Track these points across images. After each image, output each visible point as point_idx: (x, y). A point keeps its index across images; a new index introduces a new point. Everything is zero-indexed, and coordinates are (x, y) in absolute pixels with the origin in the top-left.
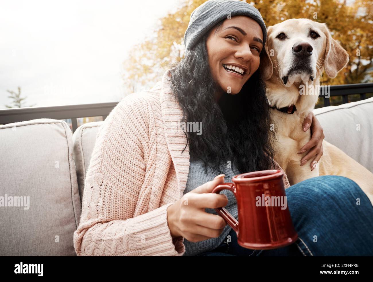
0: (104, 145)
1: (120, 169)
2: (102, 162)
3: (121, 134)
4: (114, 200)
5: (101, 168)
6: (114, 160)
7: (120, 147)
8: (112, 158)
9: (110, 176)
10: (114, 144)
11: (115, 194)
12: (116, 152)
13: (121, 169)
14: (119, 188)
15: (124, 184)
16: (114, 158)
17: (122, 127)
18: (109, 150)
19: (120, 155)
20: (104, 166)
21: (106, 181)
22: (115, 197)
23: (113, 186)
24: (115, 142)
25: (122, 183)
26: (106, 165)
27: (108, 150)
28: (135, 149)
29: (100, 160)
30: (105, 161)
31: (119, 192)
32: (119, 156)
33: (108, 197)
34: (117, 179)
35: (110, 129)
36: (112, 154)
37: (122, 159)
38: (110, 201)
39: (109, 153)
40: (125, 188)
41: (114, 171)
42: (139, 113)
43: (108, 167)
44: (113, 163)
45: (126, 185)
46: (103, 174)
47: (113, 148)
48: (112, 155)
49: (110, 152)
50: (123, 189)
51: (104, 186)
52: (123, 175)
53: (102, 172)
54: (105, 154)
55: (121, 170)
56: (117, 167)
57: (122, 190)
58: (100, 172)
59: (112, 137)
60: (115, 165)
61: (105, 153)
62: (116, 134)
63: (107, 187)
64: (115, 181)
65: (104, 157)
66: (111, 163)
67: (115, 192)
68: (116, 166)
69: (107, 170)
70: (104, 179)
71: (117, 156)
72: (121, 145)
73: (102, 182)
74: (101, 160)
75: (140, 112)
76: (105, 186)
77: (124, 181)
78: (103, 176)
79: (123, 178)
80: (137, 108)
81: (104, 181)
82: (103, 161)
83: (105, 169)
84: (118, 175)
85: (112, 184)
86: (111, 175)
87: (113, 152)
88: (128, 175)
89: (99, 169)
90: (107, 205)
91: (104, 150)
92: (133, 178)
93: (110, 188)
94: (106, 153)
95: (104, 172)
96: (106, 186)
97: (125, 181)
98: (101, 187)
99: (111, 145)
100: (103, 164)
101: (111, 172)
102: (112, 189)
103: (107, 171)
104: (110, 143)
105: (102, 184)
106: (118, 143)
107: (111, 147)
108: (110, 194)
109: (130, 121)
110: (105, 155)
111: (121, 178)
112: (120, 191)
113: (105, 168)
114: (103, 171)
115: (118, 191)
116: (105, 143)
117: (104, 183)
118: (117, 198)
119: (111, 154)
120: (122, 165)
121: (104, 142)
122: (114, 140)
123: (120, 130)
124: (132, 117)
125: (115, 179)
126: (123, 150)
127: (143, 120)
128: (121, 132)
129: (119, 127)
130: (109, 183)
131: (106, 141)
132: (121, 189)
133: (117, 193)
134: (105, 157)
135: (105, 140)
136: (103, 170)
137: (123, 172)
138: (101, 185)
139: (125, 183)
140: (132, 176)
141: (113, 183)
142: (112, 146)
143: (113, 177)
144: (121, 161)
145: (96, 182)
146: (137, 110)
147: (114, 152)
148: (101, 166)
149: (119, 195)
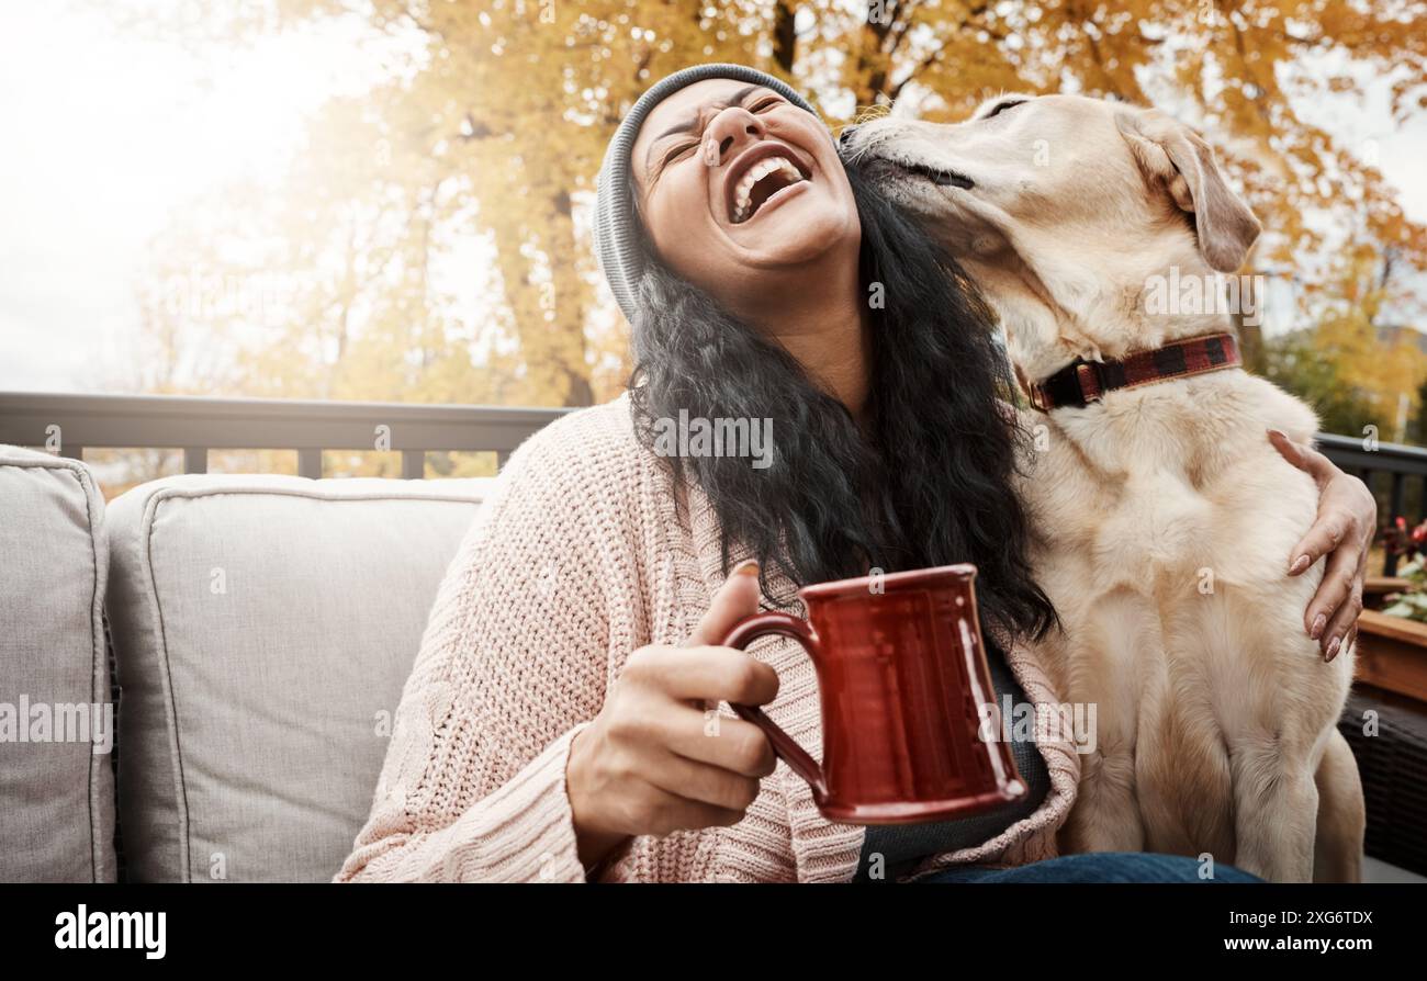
0: (469, 582)
1: (520, 679)
2: (456, 642)
3: (535, 554)
4: (484, 783)
5: (451, 664)
6: (500, 642)
7: (528, 601)
8: (494, 635)
9: (478, 698)
10: (507, 587)
11: (491, 763)
12: (511, 615)
13: (522, 677)
14: (508, 744)
15: (529, 734)
16: (503, 635)
17: (539, 532)
18: (487, 604)
19: (524, 630)
20: (463, 661)
21: (463, 712)
22: (489, 772)
23: (485, 733)
24: (511, 580)
25: (520, 726)
26: (468, 657)
27: (483, 601)
28: (586, 620)
29: (451, 635)
30: (468, 642)
31: (509, 760)
32: (520, 632)
33: (461, 769)
34: (504, 712)
35: (495, 526)
36: (496, 621)
37: (533, 645)
38: (466, 784)
39: (483, 615)
40: (530, 748)
41: (497, 680)
42: (609, 494)
43: (474, 665)
44: (495, 653)
45: (533, 736)
46: (457, 686)
47: (501, 599)
48: (497, 626)
49: (488, 610)
50: (521, 750)
51: (454, 729)
52: (527, 701)
53: (452, 679)
54: (471, 615)
55: (522, 683)
56: (508, 671)
57: (518, 752)
58: (445, 680)
59: (500, 558)
60: (501, 662)
61: (471, 611)
62: (519, 552)
63: (462, 734)
64: (496, 720)
65: (466, 625)
66: (488, 652)
67: (492, 756)
68: (505, 664)
69: (471, 676)
70: (457, 704)
71: (514, 631)
72: (531, 595)
73: (449, 717)
74: (455, 636)
75: (612, 490)
76: (457, 730)
77: (530, 724)
78: (454, 693)
79: (526, 712)
80: (602, 473)
81: (456, 714)
82: (462, 641)
83: (465, 672)
84: (509, 698)
85: (484, 728)
86: (482, 694)
87: (498, 613)
88: (546, 706)
89: (445, 667)
90: (453, 795)
91: (468, 600)
92: (562, 718)
93: (476, 738)
94: (475, 614)
95: (461, 679)
96: (461, 729)
97: (534, 722)
98: (443, 732)
99: (495, 585)
100: (458, 652)
101: (486, 684)
102: (482, 742)
103: (469, 678)
104: (491, 576)
105: (448, 722)
106: (520, 585)
107: (493, 594)
108: (471, 761)
109: (574, 517)
110: (469, 619)
111: (519, 710)
112: (511, 754)
113: (463, 666)
114: (455, 677)
115: (503, 752)
116: (474, 575)
117: (455, 718)
118: (496, 776)
119: (492, 618)
120: (529, 665)
121: (470, 572)
122: (507, 571)
123: (531, 541)
124: (583, 504)
125: (497, 710)
126: (539, 616)
127: (621, 523)
128: (536, 547)
129: (529, 528)
130: (473, 723)
131: (477, 567)
132: (515, 748)
133: (500, 761)
134: (469, 626)
135: (474, 565)
136: (455, 671)
137: (530, 692)
138: (444, 726)
139: (532, 730)
140: (561, 711)
141: (489, 723)
142: (496, 591)
143: (489, 703)
144: (527, 651)
145: (427, 714)
146: (602, 484)
147: (503, 614)
148: (451, 658)
149: (506, 768)
